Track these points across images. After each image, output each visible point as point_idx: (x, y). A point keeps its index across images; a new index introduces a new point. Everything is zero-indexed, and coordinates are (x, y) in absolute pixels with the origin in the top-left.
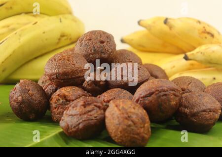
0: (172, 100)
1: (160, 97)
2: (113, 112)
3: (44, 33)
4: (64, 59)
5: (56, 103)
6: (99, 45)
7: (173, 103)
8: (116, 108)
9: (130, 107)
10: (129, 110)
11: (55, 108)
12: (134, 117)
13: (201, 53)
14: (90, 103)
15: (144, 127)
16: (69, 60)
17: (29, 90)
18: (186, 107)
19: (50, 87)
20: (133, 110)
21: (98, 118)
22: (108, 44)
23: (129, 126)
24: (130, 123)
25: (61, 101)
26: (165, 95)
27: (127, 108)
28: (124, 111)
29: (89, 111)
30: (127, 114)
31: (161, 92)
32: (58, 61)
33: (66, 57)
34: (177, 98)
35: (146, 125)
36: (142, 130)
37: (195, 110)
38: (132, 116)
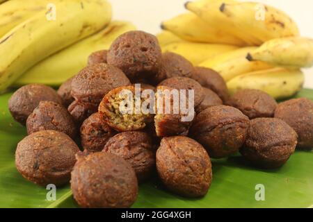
0: (237, 134)
1: (224, 131)
2: (166, 155)
3: (62, 25)
4: (99, 76)
5: (89, 135)
6: (140, 53)
7: (240, 137)
8: (169, 150)
9: (187, 149)
10: (186, 153)
11: (89, 141)
12: (192, 161)
13: (269, 52)
14: (135, 142)
15: (204, 173)
16: (104, 78)
17: (53, 118)
18: (254, 139)
19: (77, 108)
20: (191, 153)
21: (147, 163)
22: (152, 51)
23: (187, 173)
24: (188, 169)
25: (96, 132)
26: (230, 128)
27: (183, 150)
28: (179, 154)
29: (136, 155)
30: (184, 158)
31: (224, 125)
32: (90, 79)
33: (101, 73)
34: (244, 131)
35: (207, 170)
36: (202, 177)
37: (266, 144)
38: (190, 160)
